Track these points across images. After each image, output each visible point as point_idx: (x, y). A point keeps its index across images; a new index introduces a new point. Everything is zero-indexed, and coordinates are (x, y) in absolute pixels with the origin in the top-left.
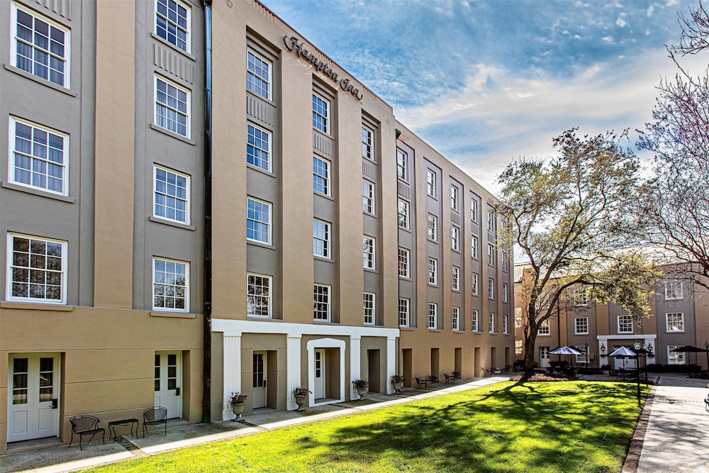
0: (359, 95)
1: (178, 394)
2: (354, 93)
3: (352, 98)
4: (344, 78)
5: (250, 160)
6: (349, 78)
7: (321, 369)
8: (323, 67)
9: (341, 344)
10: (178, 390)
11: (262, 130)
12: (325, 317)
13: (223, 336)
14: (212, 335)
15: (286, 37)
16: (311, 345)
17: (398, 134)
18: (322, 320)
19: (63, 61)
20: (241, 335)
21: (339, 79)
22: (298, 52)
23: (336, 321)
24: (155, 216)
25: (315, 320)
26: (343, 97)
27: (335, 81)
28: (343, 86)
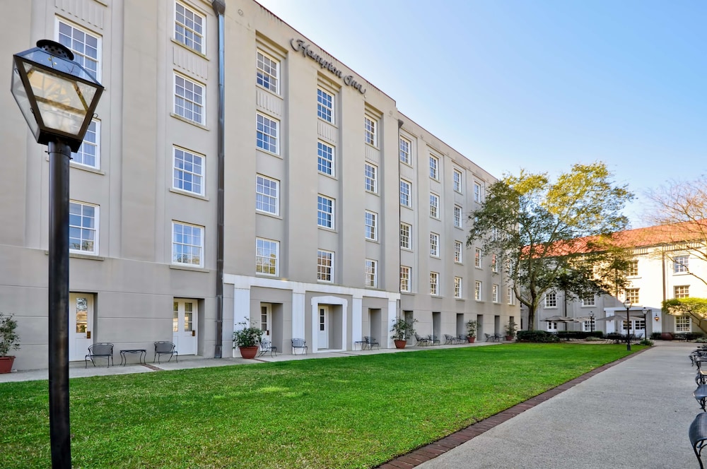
0: (362, 90)
1: (194, 335)
2: (357, 88)
3: (356, 92)
4: (348, 75)
5: (259, 144)
6: (352, 74)
7: (325, 323)
8: (328, 65)
9: (344, 302)
10: (194, 332)
11: (271, 119)
12: (329, 278)
13: (234, 288)
14: (224, 286)
15: (293, 39)
16: (315, 301)
17: (400, 124)
18: (326, 281)
19: (96, 62)
20: (250, 288)
21: (343, 75)
22: (303, 53)
23: (339, 283)
24: (173, 187)
25: (319, 280)
26: (347, 92)
27: (340, 77)
28: (347, 82)
